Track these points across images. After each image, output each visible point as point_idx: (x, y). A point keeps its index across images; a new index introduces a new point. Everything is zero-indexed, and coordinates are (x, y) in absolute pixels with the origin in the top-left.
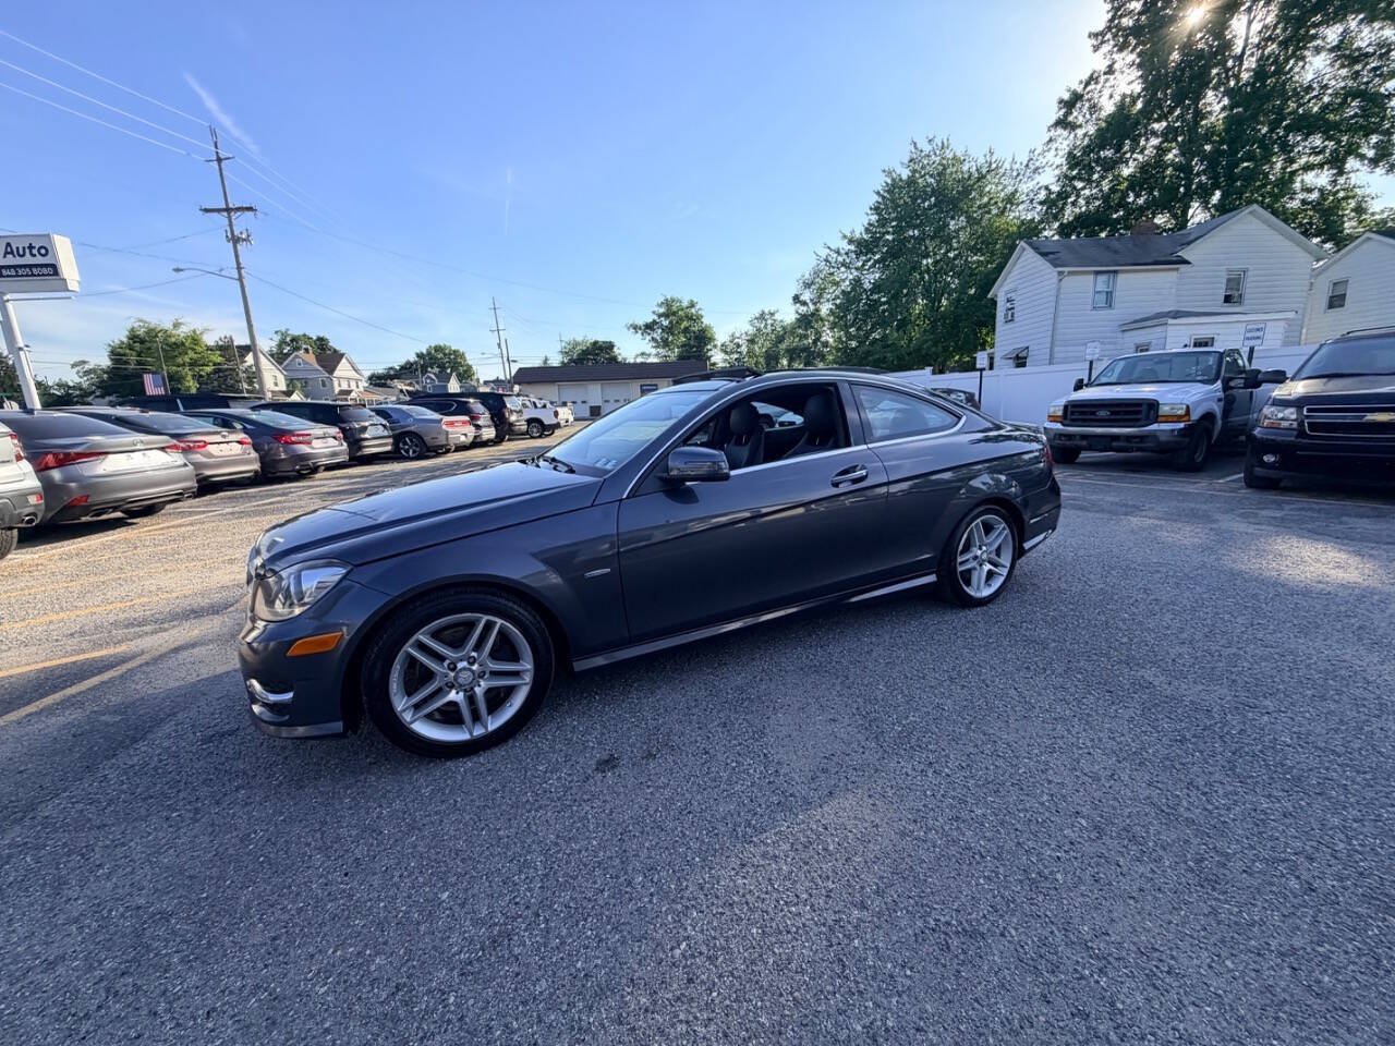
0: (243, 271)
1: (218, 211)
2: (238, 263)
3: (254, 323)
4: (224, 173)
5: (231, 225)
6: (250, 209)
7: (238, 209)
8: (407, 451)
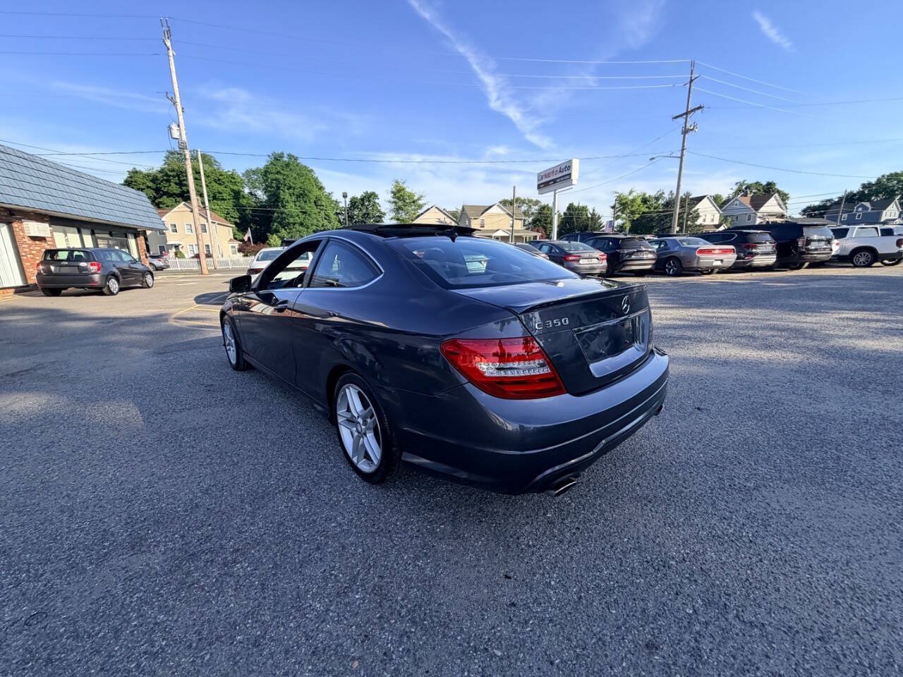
0: (684, 151)
1: (681, 116)
2: (683, 146)
3: (681, 184)
4: (692, 88)
5: (686, 123)
6: (700, 108)
7: (692, 111)
8: (669, 270)
